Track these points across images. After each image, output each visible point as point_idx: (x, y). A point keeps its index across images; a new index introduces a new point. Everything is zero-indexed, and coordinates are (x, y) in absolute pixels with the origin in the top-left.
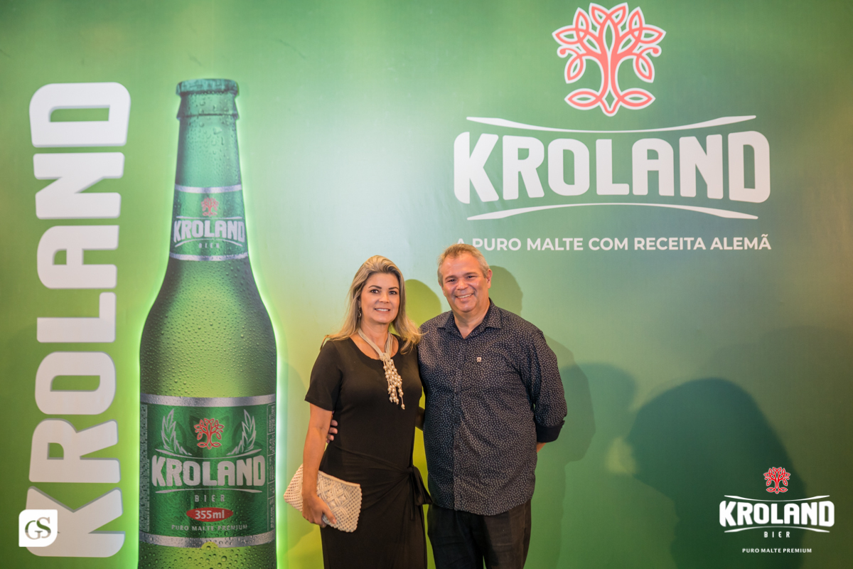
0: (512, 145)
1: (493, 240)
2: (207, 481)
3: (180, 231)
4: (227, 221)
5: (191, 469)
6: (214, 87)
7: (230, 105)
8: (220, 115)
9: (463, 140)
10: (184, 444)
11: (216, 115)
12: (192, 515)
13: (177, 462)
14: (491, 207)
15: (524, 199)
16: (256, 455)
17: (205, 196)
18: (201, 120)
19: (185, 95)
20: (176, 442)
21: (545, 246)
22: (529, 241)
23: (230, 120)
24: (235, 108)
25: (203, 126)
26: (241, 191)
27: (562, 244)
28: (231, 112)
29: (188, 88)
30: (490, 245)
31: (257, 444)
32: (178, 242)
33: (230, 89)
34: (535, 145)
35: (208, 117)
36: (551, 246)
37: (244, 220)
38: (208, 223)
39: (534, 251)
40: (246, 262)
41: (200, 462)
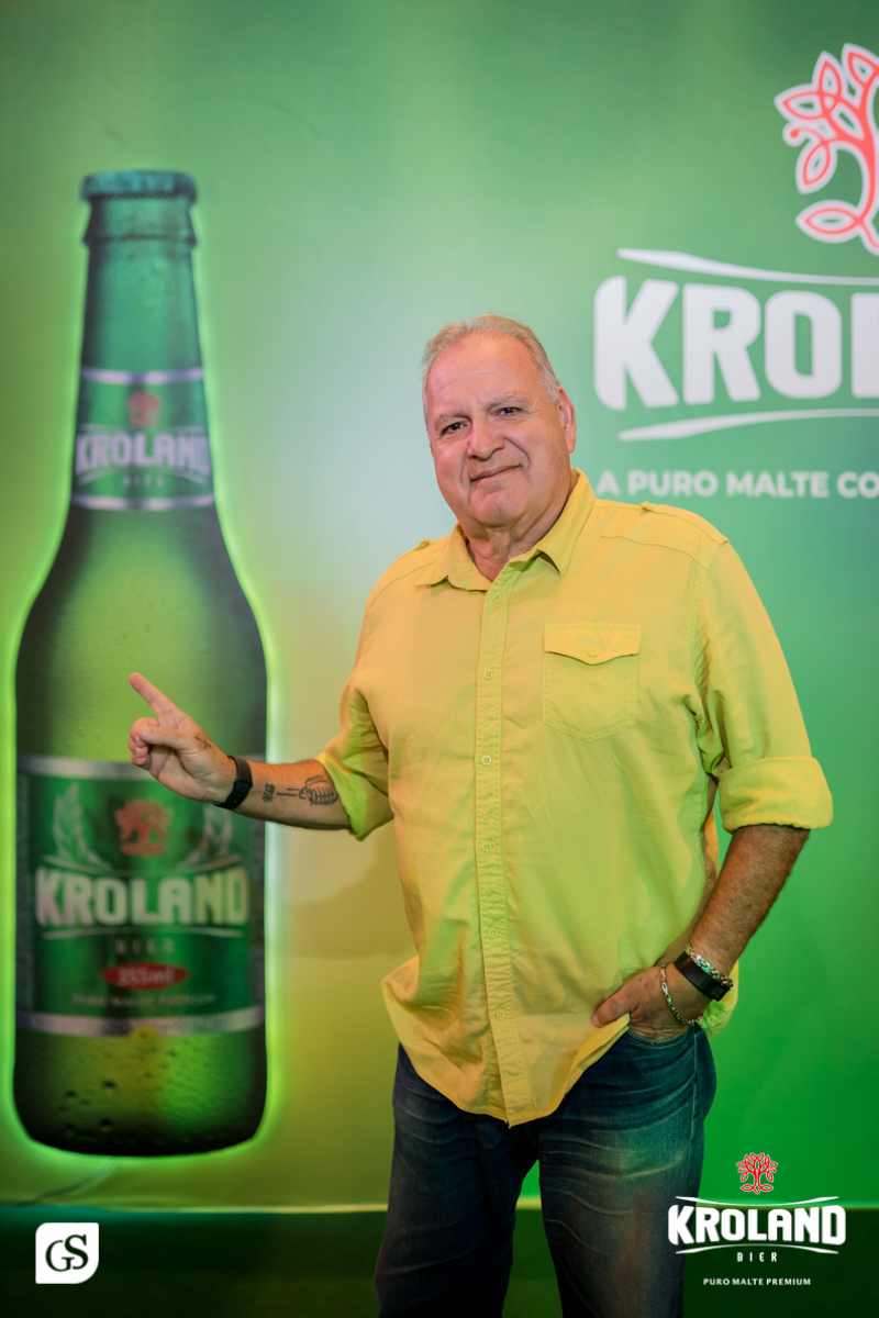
0: (701, 302)
1: (666, 477)
2: (141, 915)
3: (89, 453)
4: (176, 435)
5: (111, 896)
6: (152, 184)
7: (182, 220)
8: (164, 237)
9: (611, 292)
10: (97, 848)
11: (153, 237)
12: (113, 976)
13: (84, 882)
14: (664, 415)
15: (722, 402)
16: (232, 866)
17: (136, 389)
18: (127, 248)
19: (97, 201)
20: (83, 845)
21: (760, 489)
22: (731, 479)
23: (182, 248)
24: (190, 226)
25: (131, 258)
26: (201, 383)
27: (791, 484)
28: (184, 233)
29: (104, 186)
30: (660, 483)
31: (234, 847)
32: (84, 474)
33: (183, 190)
34: (742, 304)
35: (139, 244)
36: (771, 489)
37: (206, 434)
38: (140, 440)
39: (741, 498)
40: (211, 512)
41: (126, 880)
